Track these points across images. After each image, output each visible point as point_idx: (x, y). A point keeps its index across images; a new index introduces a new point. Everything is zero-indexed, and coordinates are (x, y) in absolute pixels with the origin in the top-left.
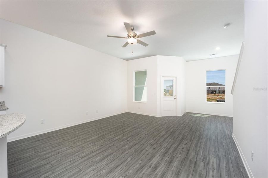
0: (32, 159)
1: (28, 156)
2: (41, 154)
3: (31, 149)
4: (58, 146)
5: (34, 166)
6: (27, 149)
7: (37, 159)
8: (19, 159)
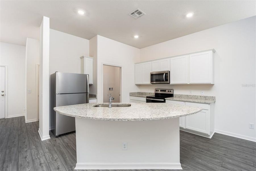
0: (215, 158)
1: (217, 153)
2: (227, 159)
3: (225, 149)
4: (251, 166)
5: (210, 165)
6: (222, 147)
7: (219, 161)
8: (208, 151)
